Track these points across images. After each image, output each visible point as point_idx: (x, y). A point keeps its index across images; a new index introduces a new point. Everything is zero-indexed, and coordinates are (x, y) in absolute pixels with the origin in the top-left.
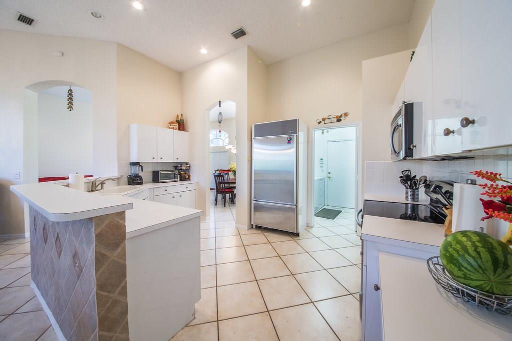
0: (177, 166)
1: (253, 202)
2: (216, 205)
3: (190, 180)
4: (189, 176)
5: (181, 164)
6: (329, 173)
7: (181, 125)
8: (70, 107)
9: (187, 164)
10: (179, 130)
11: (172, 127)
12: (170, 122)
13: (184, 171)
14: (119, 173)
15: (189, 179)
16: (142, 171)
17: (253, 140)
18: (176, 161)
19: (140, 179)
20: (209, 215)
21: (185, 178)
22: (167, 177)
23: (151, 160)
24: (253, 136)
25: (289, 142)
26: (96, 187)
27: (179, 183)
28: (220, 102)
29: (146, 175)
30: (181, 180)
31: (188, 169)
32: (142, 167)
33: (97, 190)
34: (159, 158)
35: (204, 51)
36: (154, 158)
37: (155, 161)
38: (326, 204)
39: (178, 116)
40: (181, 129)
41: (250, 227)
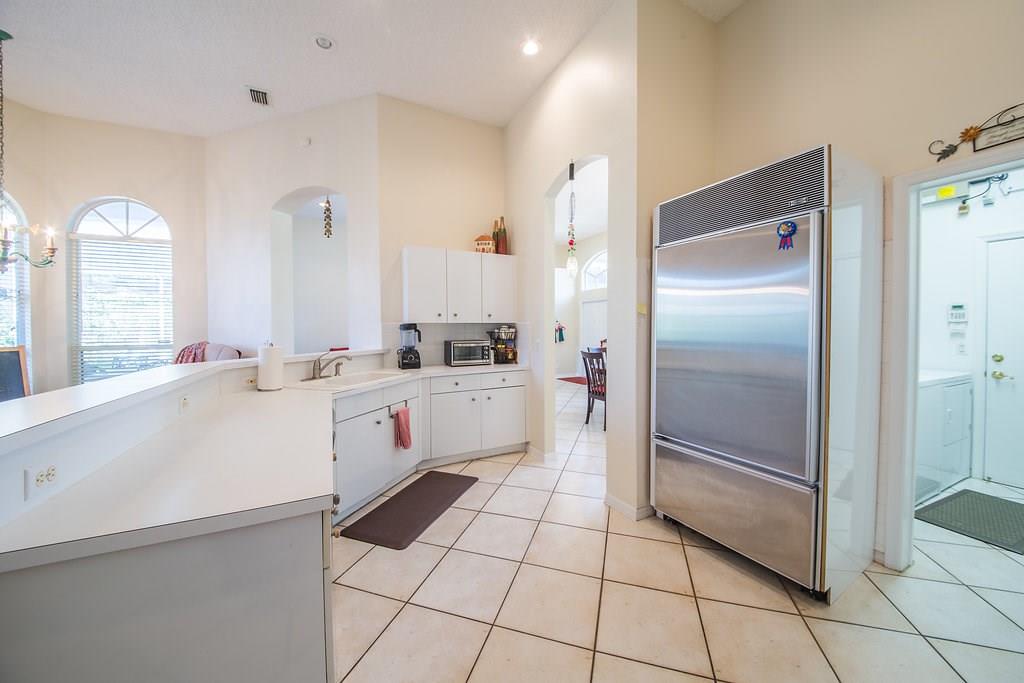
0: (492, 333)
1: (654, 442)
2: (587, 422)
3: (516, 363)
4: (515, 354)
5: (499, 326)
6: (999, 359)
7: (501, 242)
8: (328, 232)
9: (510, 326)
10: (497, 251)
11: (481, 247)
12: (477, 237)
13: (504, 342)
14: (384, 344)
15: (514, 360)
16: (420, 340)
17: (656, 252)
18: (486, 320)
19: (416, 358)
20: (553, 450)
21: (507, 357)
22: (469, 355)
23: (435, 320)
24: (656, 242)
25: (786, 241)
26: (321, 370)
27: (494, 368)
28: (572, 166)
29: (429, 349)
30: (497, 362)
31: (513, 340)
32: (419, 332)
33: (321, 377)
34: (451, 315)
35: (531, 48)
36: (440, 315)
37: (443, 320)
38: (976, 472)
39: (496, 222)
40: (500, 249)
41: (645, 512)
